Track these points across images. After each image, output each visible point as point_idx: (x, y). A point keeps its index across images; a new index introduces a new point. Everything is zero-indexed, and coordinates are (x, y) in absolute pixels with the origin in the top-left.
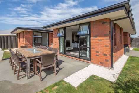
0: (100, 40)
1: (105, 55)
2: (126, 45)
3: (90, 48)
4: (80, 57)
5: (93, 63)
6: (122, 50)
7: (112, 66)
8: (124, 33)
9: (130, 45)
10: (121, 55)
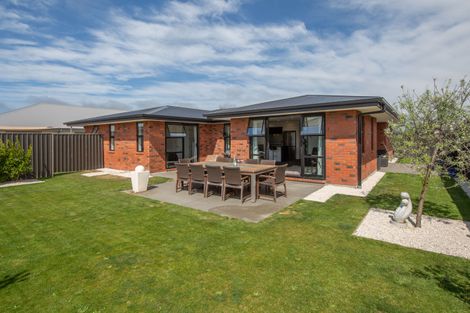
0: (342, 145)
1: (349, 167)
2: (381, 152)
3: (324, 158)
4: (303, 175)
5: (329, 183)
6: (375, 161)
7: (360, 184)
8: (378, 124)
9: (390, 153)
10: (372, 171)
